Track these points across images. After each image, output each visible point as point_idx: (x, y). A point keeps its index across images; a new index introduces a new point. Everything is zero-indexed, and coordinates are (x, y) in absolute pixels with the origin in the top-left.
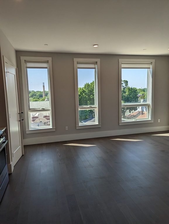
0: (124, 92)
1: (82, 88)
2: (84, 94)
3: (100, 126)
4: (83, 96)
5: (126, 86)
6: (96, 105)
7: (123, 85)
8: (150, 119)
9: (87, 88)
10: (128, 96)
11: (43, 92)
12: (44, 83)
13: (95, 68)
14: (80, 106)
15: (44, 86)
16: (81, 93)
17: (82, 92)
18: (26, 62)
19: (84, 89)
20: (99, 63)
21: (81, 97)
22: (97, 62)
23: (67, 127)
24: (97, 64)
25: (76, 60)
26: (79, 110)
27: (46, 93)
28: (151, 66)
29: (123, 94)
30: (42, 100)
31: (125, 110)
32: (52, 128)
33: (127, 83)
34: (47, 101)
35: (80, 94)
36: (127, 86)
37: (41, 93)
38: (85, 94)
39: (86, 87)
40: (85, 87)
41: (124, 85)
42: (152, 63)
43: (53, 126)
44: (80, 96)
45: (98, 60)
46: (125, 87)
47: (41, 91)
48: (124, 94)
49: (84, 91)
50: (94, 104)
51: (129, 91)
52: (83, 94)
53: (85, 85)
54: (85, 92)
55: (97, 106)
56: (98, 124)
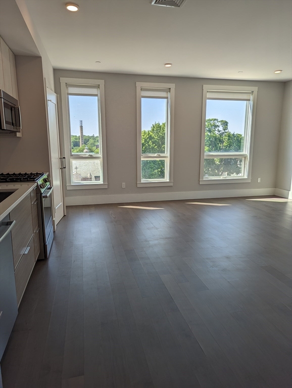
0: (221, 141)
1: (148, 132)
2: (150, 143)
3: (172, 184)
4: (149, 145)
5: (224, 130)
6: (167, 153)
7: (219, 128)
8: (246, 178)
9: (157, 133)
10: (226, 147)
11: (79, 137)
12: (81, 121)
13: (167, 98)
14: (143, 154)
15: (81, 127)
16: (145, 140)
17: (148, 138)
18: (67, 85)
19: (151, 133)
20: (173, 90)
21: (146, 148)
22: (170, 89)
23: (124, 184)
24: (170, 92)
25: (139, 85)
26: (142, 159)
27: (85, 140)
28: (251, 97)
29: (218, 144)
30: (78, 150)
31: (220, 173)
32: (102, 183)
33: (227, 125)
34: (87, 152)
35: (143, 142)
36: (226, 131)
37: (76, 139)
38: (153, 143)
39: (155, 129)
40: (153, 130)
41: (221, 128)
42: (253, 92)
43: (104, 181)
44: (143, 145)
45: (172, 86)
46: (223, 133)
47: (76, 136)
48: (220, 145)
49: (150, 138)
50: (164, 153)
51: (229, 139)
52: (148, 142)
53: (152, 126)
54: (153, 138)
55: (168, 155)
56: (168, 181)
